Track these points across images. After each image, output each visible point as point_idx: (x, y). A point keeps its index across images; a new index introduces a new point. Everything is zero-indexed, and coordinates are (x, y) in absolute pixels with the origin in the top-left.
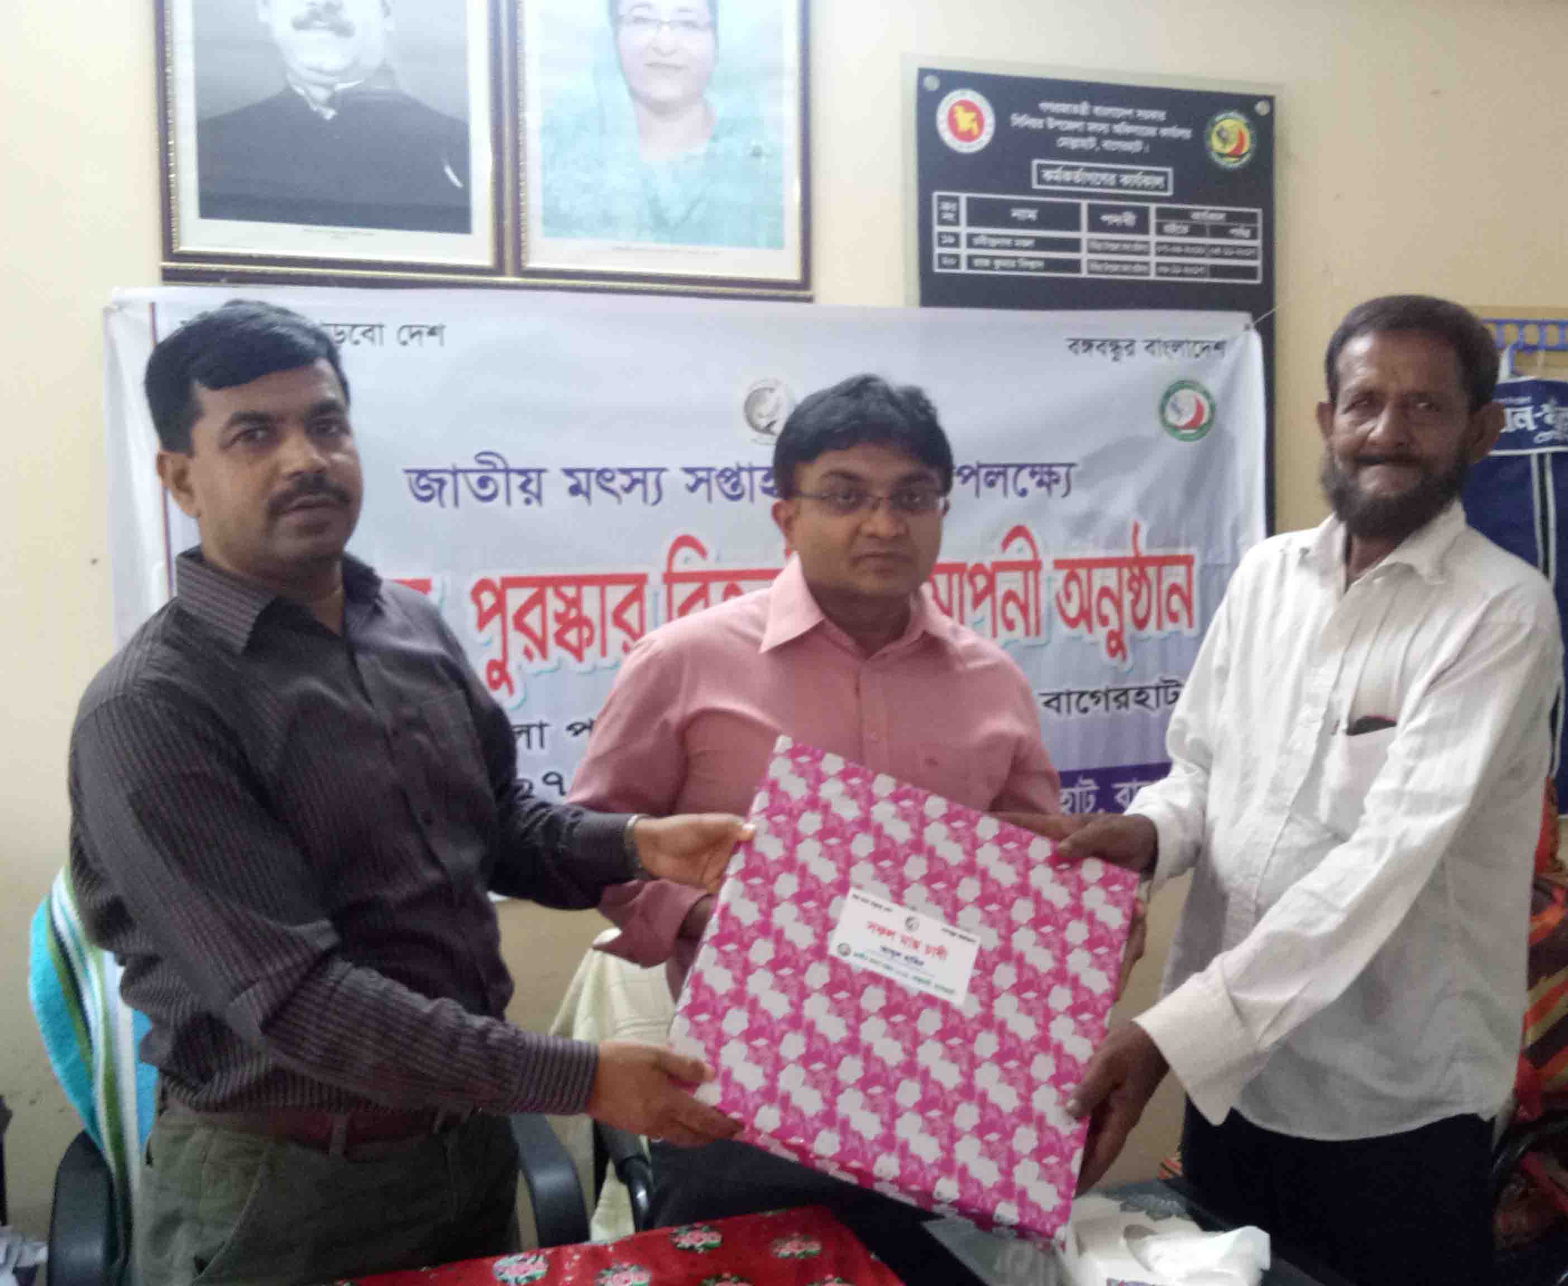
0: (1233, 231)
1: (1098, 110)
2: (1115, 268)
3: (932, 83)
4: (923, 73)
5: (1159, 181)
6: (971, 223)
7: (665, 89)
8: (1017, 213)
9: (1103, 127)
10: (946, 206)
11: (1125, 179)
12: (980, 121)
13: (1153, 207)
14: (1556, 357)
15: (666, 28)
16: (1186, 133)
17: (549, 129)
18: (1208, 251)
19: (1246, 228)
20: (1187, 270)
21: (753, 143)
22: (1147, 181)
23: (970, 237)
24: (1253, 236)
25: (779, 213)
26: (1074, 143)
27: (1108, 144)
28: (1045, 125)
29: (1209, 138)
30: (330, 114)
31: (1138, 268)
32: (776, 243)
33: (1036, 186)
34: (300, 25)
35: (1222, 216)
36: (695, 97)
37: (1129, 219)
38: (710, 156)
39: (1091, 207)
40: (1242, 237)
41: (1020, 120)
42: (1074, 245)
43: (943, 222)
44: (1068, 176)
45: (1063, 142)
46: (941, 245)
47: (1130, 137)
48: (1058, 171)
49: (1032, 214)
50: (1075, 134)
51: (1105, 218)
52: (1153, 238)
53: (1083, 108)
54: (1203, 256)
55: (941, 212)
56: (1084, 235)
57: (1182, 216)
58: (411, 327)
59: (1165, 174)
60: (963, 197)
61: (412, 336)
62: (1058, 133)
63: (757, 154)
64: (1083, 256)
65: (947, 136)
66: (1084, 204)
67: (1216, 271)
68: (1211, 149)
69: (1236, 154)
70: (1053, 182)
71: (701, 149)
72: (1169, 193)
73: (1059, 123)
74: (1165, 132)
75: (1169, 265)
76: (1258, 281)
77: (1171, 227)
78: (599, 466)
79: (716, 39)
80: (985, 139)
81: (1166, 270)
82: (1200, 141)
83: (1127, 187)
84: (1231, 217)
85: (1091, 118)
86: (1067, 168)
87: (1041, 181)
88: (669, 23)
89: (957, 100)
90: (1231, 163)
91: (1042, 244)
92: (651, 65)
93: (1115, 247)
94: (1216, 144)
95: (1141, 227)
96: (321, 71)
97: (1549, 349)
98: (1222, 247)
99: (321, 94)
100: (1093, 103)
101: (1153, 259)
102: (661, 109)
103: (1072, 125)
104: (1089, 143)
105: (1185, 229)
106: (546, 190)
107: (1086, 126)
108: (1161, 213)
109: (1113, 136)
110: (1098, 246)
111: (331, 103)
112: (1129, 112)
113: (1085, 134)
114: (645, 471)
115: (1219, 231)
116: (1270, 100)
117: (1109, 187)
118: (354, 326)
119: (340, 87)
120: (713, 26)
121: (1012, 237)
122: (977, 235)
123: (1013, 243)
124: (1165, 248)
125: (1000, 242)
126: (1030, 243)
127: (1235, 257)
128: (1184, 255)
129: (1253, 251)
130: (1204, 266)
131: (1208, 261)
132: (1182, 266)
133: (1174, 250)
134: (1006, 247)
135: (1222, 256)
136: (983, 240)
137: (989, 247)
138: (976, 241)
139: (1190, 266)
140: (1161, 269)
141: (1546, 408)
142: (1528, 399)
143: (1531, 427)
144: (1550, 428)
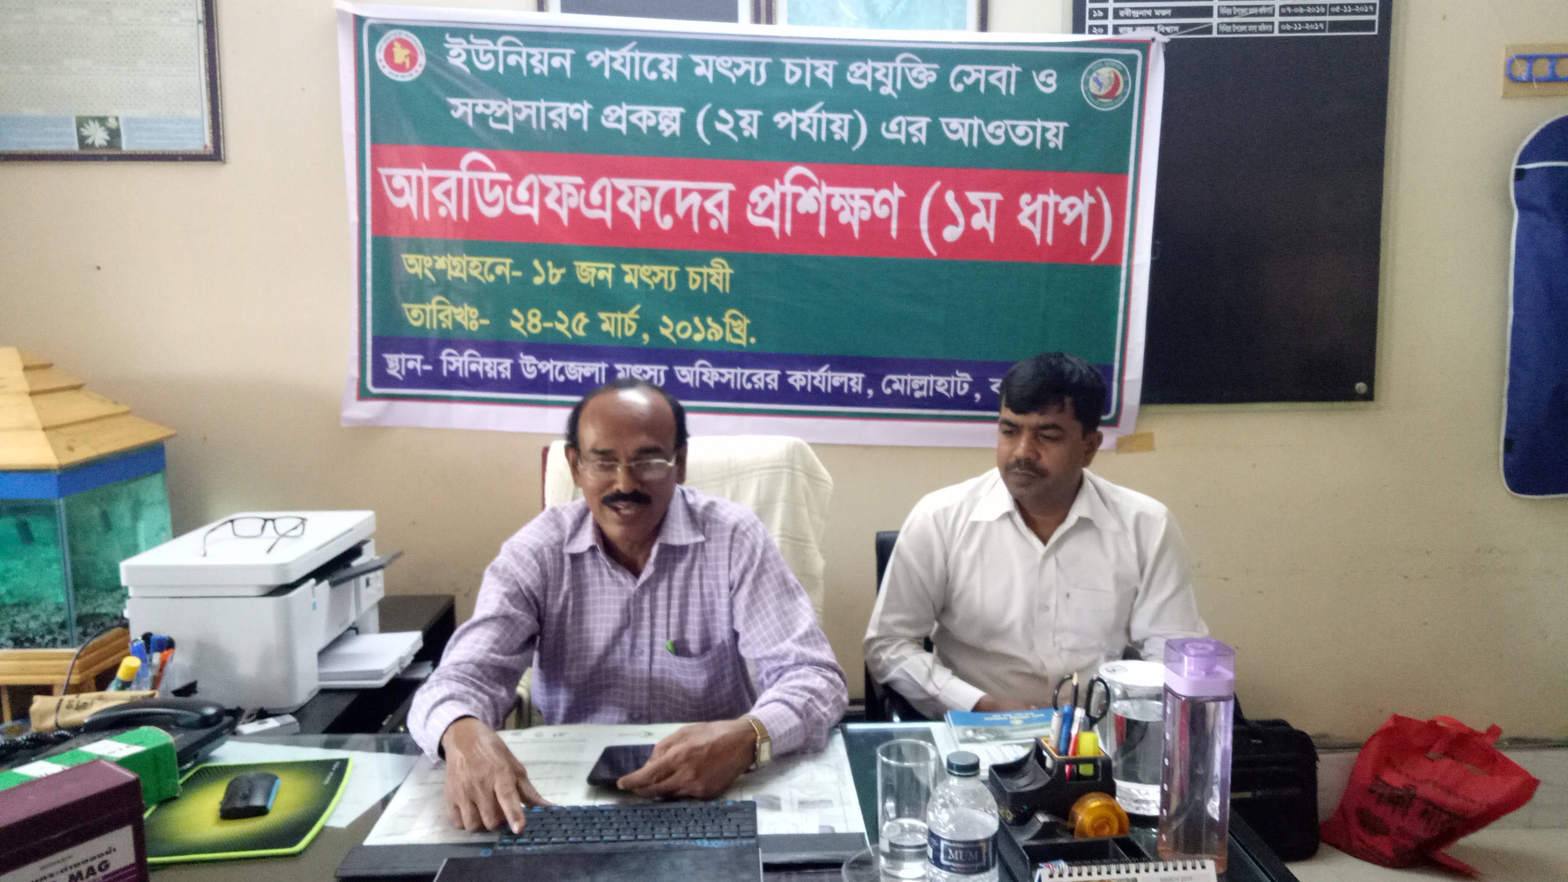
2: (1243, 28)
18: (1328, 10)
20: (1307, 27)
23: (1117, 11)
31: (1263, 28)
42: (1207, 12)
46: (1091, 17)
54: (1324, 14)
56: (1215, 3)
64: (1215, 20)
67: (1334, 26)
75: (1291, 23)
76: (1376, 33)
81: (1289, 27)
91: (1178, 12)
93: (1244, 11)
98: (1341, 5)
101: (1277, 19)
110: (1228, 11)
121: (1153, 9)
122: (1123, 9)
123: (1153, 13)
124: (1289, 9)
125: (1142, 13)
126: (1169, 12)
127: (1354, 13)
128: (1305, 14)
129: (1371, 8)
130: (1324, 22)
131: (1328, 18)
132: (1303, 23)
133: (1296, 10)
134: (1148, 17)
135: (1341, 13)
136: (1128, 12)
137: (1132, 17)
138: (1122, 13)
139: (1310, 23)
140: (1284, 27)
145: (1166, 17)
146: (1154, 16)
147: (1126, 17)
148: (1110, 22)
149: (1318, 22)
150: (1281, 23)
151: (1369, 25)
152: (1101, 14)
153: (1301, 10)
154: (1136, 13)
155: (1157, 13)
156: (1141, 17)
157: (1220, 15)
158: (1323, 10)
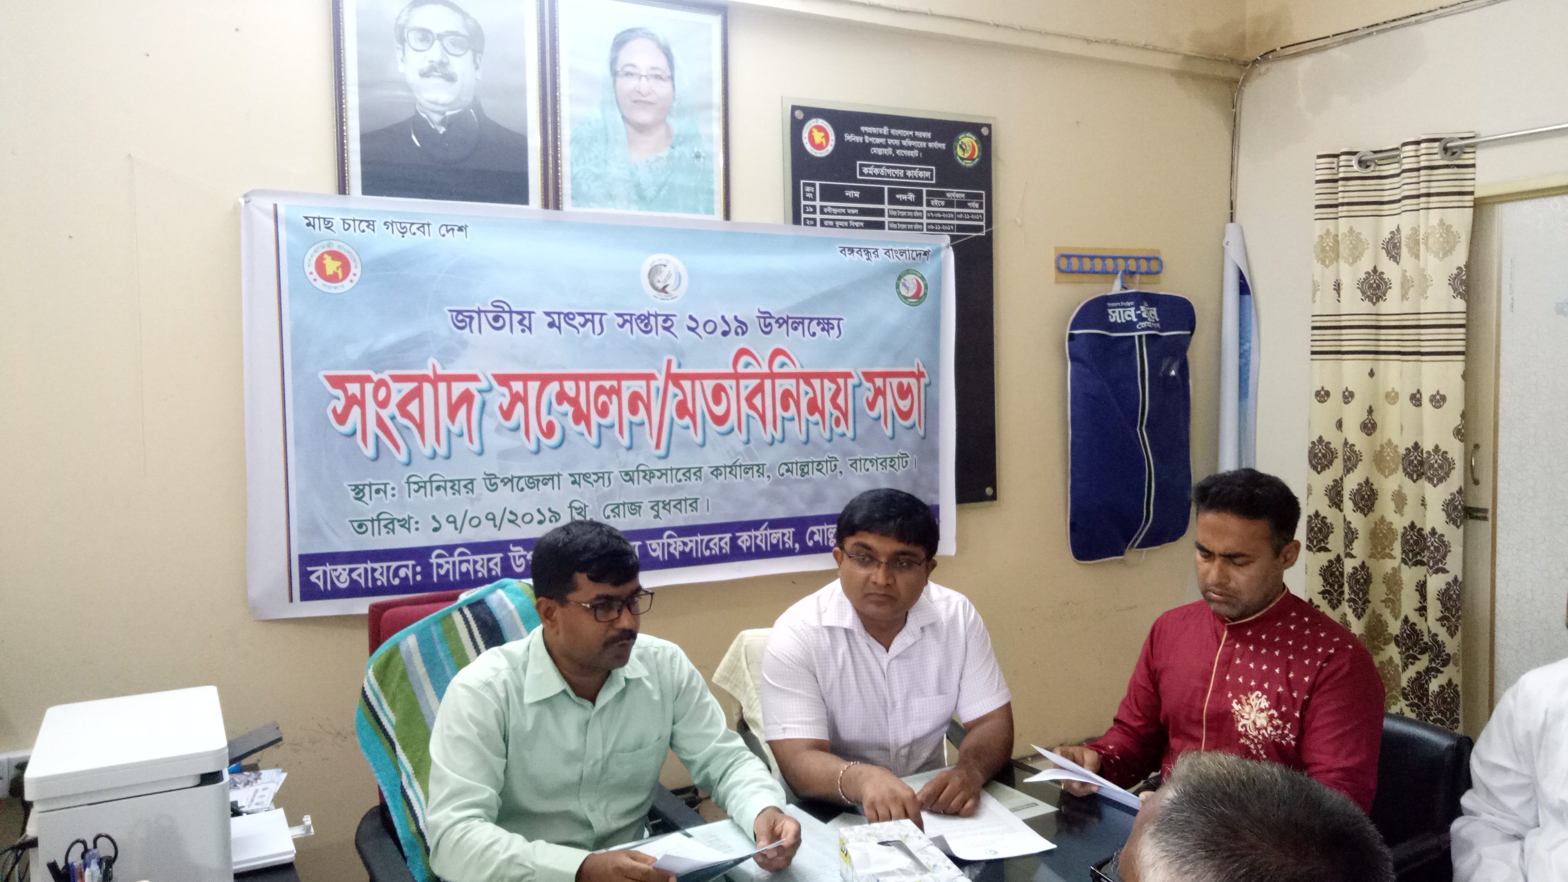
0: (969, 204)
1: (893, 131)
2: (904, 226)
3: (799, 115)
4: (794, 108)
5: (928, 174)
6: (822, 200)
7: (644, 116)
8: (848, 193)
9: (897, 142)
10: (808, 189)
11: (909, 173)
12: (827, 137)
13: (924, 189)
14: (1145, 278)
15: (644, 79)
16: (943, 146)
17: (575, 140)
18: (956, 216)
19: (976, 202)
20: (943, 227)
21: (696, 150)
22: (921, 174)
23: (822, 208)
24: (981, 207)
25: (711, 192)
26: (880, 151)
27: (899, 152)
28: (864, 140)
29: (956, 148)
31: (916, 226)
33: (858, 177)
35: (963, 195)
36: (660, 122)
37: (911, 197)
38: (670, 157)
39: (889, 189)
40: (974, 207)
41: (849, 137)
42: (881, 213)
43: (806, 199)
44: (876, 171)
45: (874, 150)
46: (805, 212)
47: (912, 148)
48: (872, 168)
49: (857, 194)
50: (880, 146)
51: (898, 196)
52: (925, 208)
53: (885, 130)
54: (952, 219)
55: (805, 192)
56: (886, 206)
57: (942, 195)
59: (931, 170)
60: (817, 183)
62: (871, 145)
63: (698, 156)
64: (886, 219)
65: (808, 147)
66: (886, 187)
67: (959, 227)
68: (957, 154)
69: (971, 158)
70: (869, 175)
71: (665, 153)
72: (934, 182)
73: (872, 139)
74: (930, 145)
75: (934, 224)
76: (984, 234)
77: (935, 202)
79: (674, 86)
80: (830, 148)
81: (932, 227)
82: (950, 149)
83: (911, 178)
84: (968, 195)
85: (890, 136)
86: (876, 166)
87: (862, 174)
88: (646, 76)
89: (813, 125)
90: (969, 164)
91: (863, 212)
92: (635, 102)
93: (904, 213)
94: (960, 152)
95: (918, 202)
96: (436, 103)
97: (1141, 273)
98: (963, 213)
99: (437, 118)
100: (890, 127)
101: (925, 221)
102: (641, 128)
103: (879, 141)
104: (888, 151)
105: (943, 203)
106: (574, 178)
107: (887, 141)
108: (929, 194)
109: (902, 147)
110: (894, 213)
111: (442, 123)
112: (911, 133)
113: (886, 146)
115: (962, 204)
116: (989, 126)
117: (900, 178)
119: (448, 113)
120: (672, 78)
121: (846, 208)
122: (826, 207)
123: (846, 211)
124: (932, 214)
125: (839, 211)
126: (856, 211)
127: (971, 219)
128: (942, 218)
129: (981, 216)
130: (953, 225)
131: (956, 222)
132: (941, 225)
133: (936, 215)
134: (843, 214)
135: (963, 219)
136: (829, 210)
137: (833, 214)
138: (825, 210)
139: (945, 225)
140: (929, 227)
141: (1142, 308)
142: (1132, 303)
143: (1135, 320)
144: (1145, 320)
145: (855, 215)
146: (847, 214)
147: (828, 213)
148: (818, 216)
149: (950, 225)
150: (928, 224)
151: (978, 229)
152: (812, 210)
153: (939, 215)
154: (835, 211)
155: (849, 211)
156: (838, 214)
157: (890, 216)
158: (952, 216)
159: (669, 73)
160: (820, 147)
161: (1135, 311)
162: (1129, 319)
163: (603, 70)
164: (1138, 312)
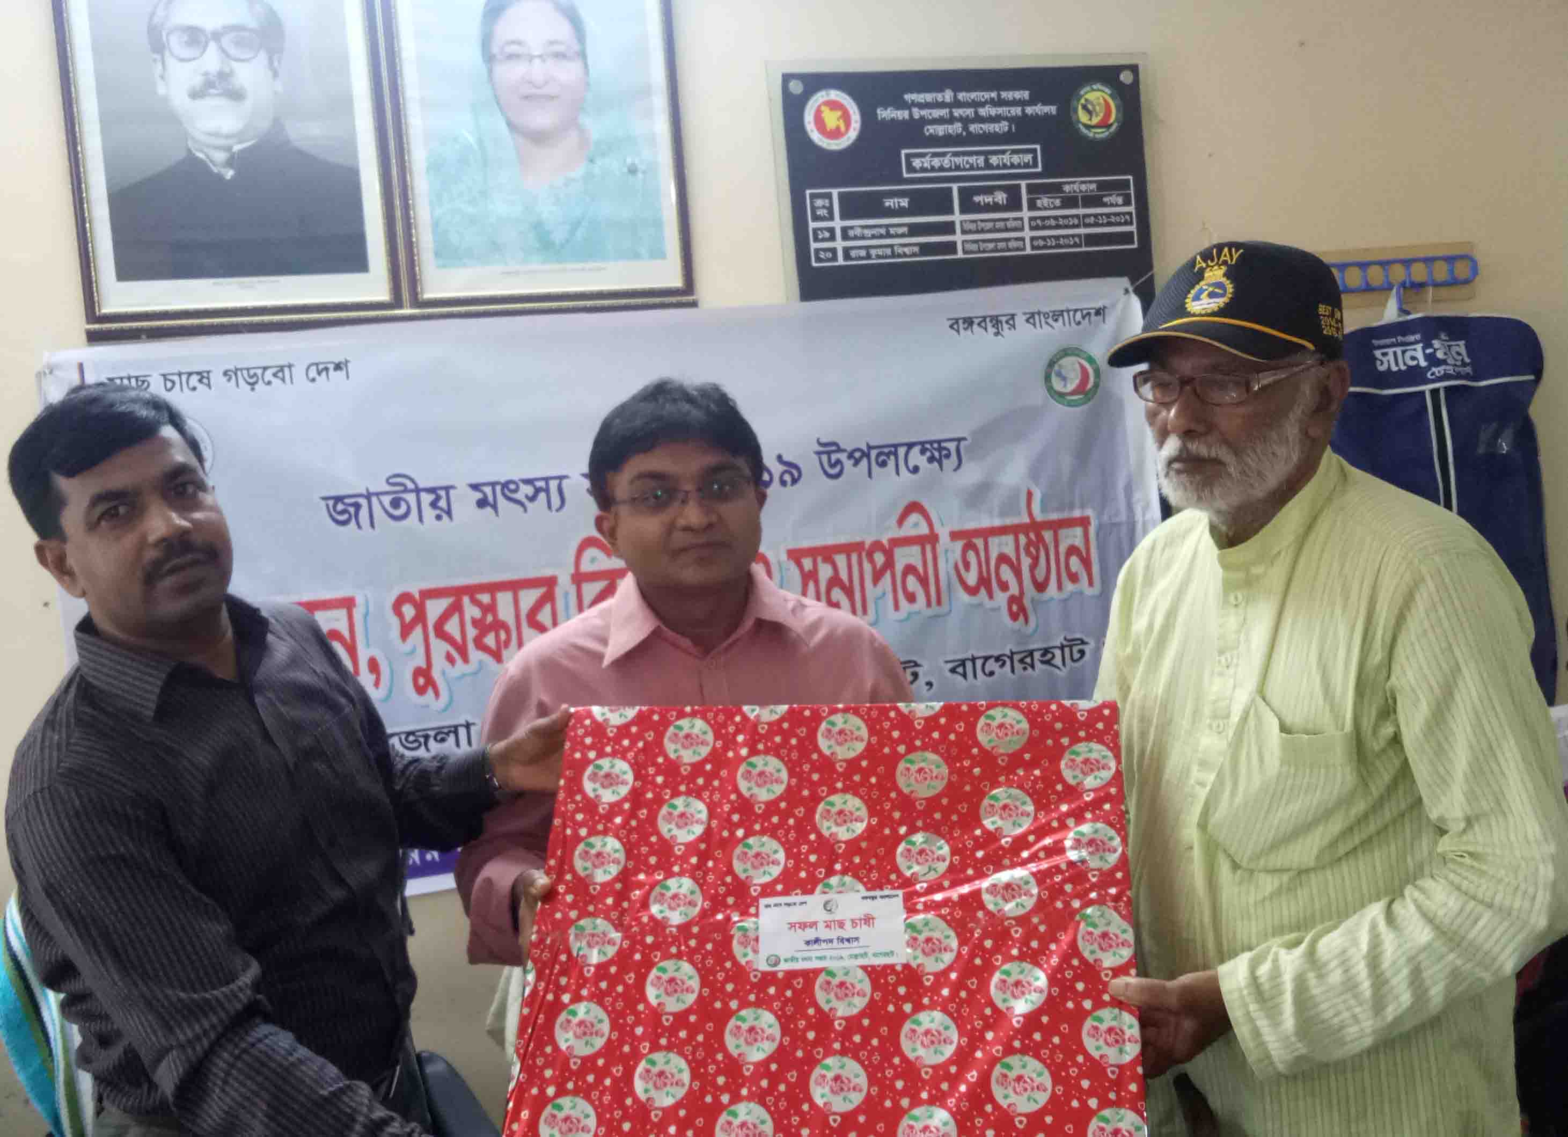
0: (1106, 200)
1: (962, 96)
2: (991, 246)
3: (796, 87)
4: (787, 78)
5: (1028, 158)
6: (843, 217)
7: (542, 118)
8: (889, 203)
9: (969, 112)
10: (819, 203)
11: (994, 160)
12: (846, 117)
13: (1023, 184)
14: (1444, 292)
15: (537, 62)
16: (1052, 109)
17: (435, 166)
18: (1082, 221)
19: (1118, 195)
20: (1062, 241)
21: (629, 161)
22: (1016, 159)
23: (845, 230)
24: (1127, 202)
25: (658, 224)
26: (940, 130)
27: (974, 128)
28: (911, 115)
29: (1076, 111)
30: (229, 174)
31: (1012, 244)
32: (658, 253)
33: (905, 175)
34: (195, 95)
35: (1093, 186)
36: (571, 123)
37: (1001, 197)
38: (588, 177)
39: (961, 190)
40: (1115, 204)
41: (885, 114)
42: (948, 228)
43: (816, 218)
44: (936, 162)
45: (930, 130)
46: (816, 239)
47: (996, 119)
48: (928, 158)
49: (904, 203)
50: (940, 121)
51: (977, 199)
52: (1026, 214)
53: (948, 96)
54: (1077, 226)
55: (814, 209)
56: (957, 217)
57: (1057, 188)
58: (317, 364)
59: (1034, 151)
60: (835, 192)
61: (319, 373)
62: (924, 121)
63: (633, 171)
64: (958, 238)
65: (816, 136)
66: (955, 187)
67: (1091, 239)
68: (1079, 121)
69: (1104, 124)
70: (923, 170)
71: (579, 171)
72: (1039, 169)
73: (924, 112)
74: (1029, 110)
75: (1044, 238)
76: (1135, 246)
77: (1044, 201)
78: (503, 480)
79: (586, 66)
80: (852, 134)
81: (1041, 243)
82: (1066, 115)
83: (998, 167)
84: (1102, 186)
85: (957, 104)
86: (935, 155)
87: (911, 169)
88: (540, 56)
89: (821, 100)
90: (1101, 134)
91: (915, 230)
92: (527, 97)
93: (989, 225)
94: (1083, 117)
95: (1014, 203)
96: (216, 135)
97: (1436, 285)
98: (1096, 216)
99: (220, 156)
100: (956, 90)
101: (1027, 234)
102: (539, 138)
103: (937, 113)
104: (956, 128)
105: (1058, 202)
106: (435, 225)
107: (951, 113)
108: (1031, 189)
109: (979, 119)
110: (972, 227)
111: (229, 163)
112: (994, 95)
113: (951, 120)
114: (547, 480)
115: (1091, 200)
116: (1134, 69)
117: (979, 169)
118: (265, 369)
119: (237, 148)
120: (583, 55)
121: (887, 226)
122: (852, 228)
123: (888, 232)
124: (1039, 222)
125: (875, 231)
126: (905, 230)
127: (1110, 224)
128: (1058, 227)
129: (1128, 217)
130: (1079, 236)
131: (1082, 231)
132: (1057, 238)
133: (1047, 223)
134: (881, 237)
135: (1096, 225)
136: (858, 232)
137: (863, 238)
138: (851, 233)
139: (1064, 237)
140: (1035, 243)
141: (1436, 343)
142: (1418, 337)
143: (1423, 363)
144: (1444, 362)
145: (903, 236)
146: (888, 235)
147: (856, 238)
148: (839, 244)
149: (1073, 236)
150: (1032, 239)
151: (1127, 237)
152: (827, 235)
153: (1053, 222)
154: (868, 232)
155: (892, 231)
156: (873, 237)
157: (964, 232)
158: (1076, 222)
159: (576, 47)
160: (836, 134)
161: (1424, 349)
162: (1414, 363)
163: (472, 54)
164: (1429, 351)
